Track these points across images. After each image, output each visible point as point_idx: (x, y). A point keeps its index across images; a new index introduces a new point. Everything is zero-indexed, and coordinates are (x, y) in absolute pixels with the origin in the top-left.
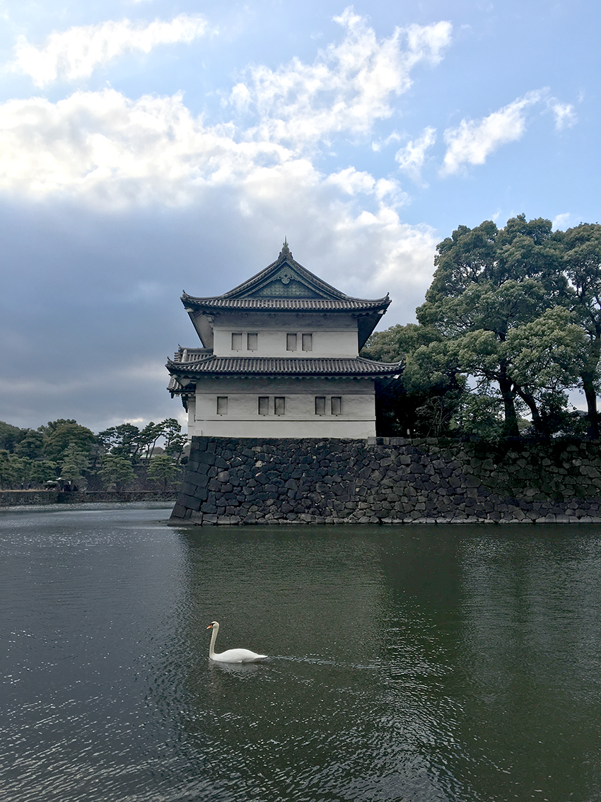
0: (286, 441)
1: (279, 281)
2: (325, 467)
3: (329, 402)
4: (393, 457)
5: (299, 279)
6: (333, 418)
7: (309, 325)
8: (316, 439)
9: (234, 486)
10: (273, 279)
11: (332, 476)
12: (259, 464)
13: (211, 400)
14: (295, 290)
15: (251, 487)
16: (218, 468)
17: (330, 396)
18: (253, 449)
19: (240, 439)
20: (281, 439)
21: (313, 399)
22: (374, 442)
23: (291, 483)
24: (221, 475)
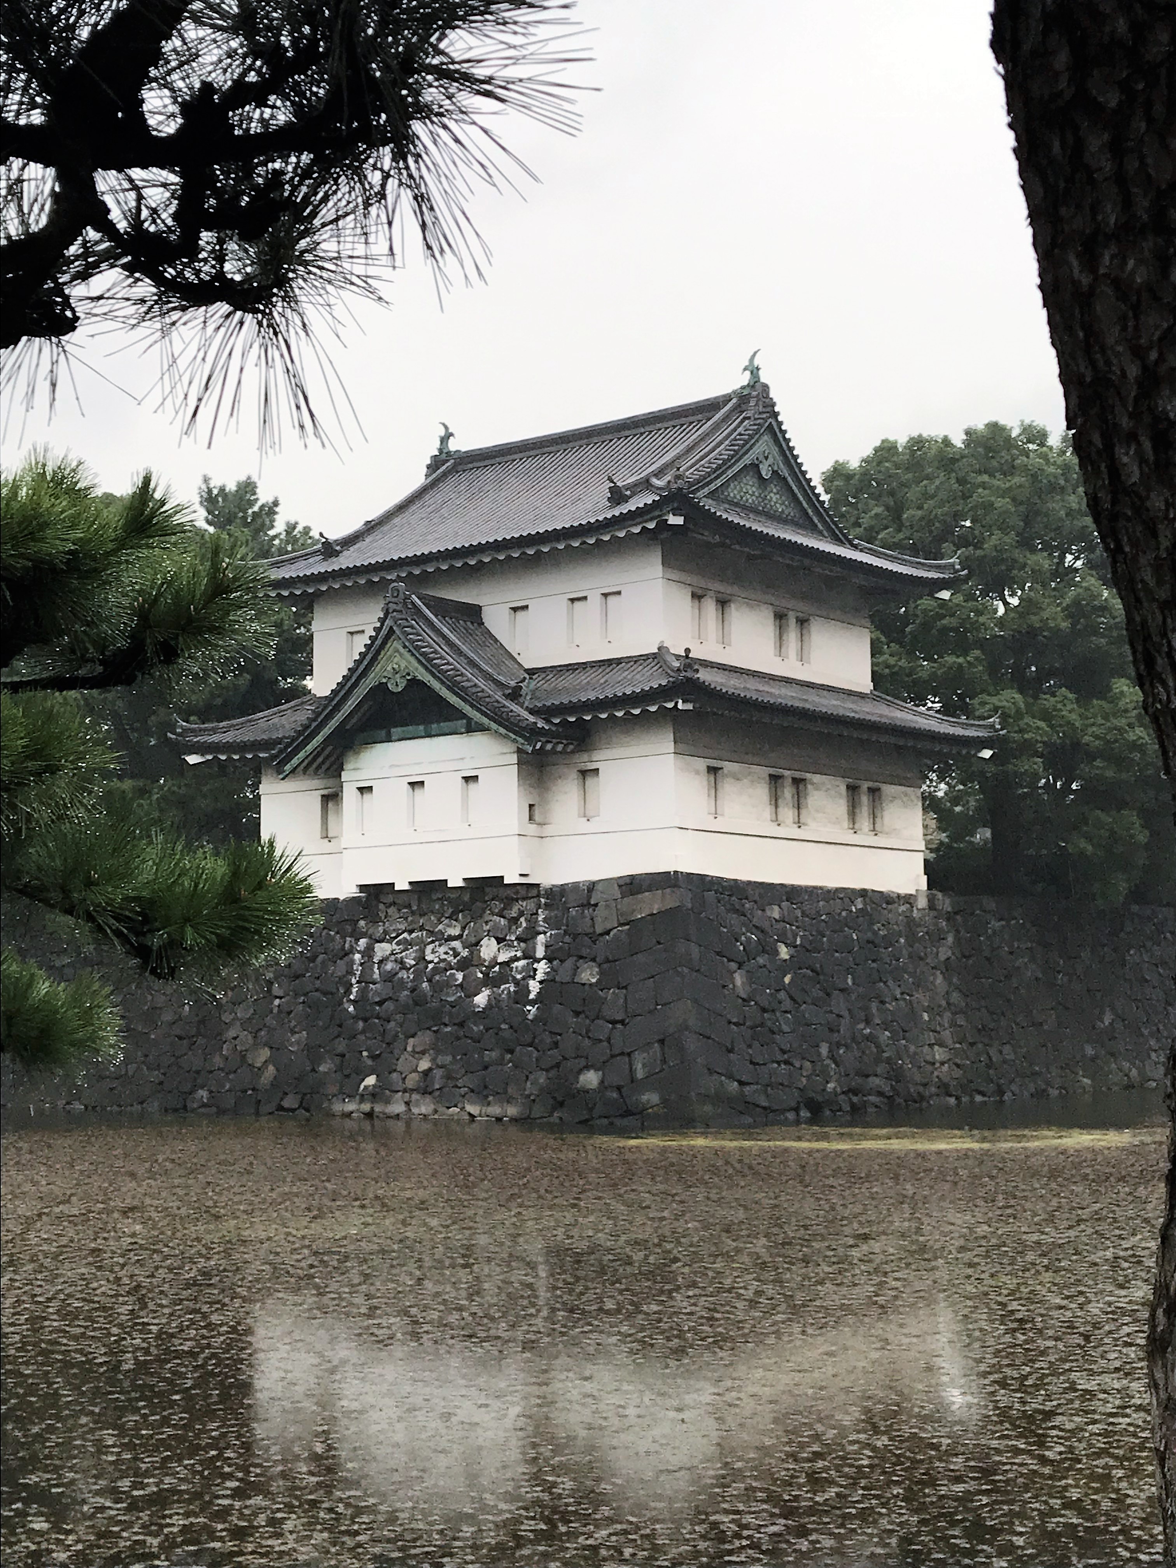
0: (814, 892)
1: (754, 467)
2: (874, 961)
3: (865, 799)
4: (950, 939)
5: (785, 472)
6: (872, 840)
7: (804, 597)
8: (853, 890)
9: (764, 1010)
10: (747, 460)
11: (885, 983)
12: (784, 952)
13: (697, 772)
14: (775, 499)
15: (786, 1012)
16: (729, 960)
17: (865, 785)
18: (768, 913)
19: (749, 883)
20: (807, 887)
21: (843, 788)
22: (922, 903)
23: (839, 1003)
24: (739, 979)
